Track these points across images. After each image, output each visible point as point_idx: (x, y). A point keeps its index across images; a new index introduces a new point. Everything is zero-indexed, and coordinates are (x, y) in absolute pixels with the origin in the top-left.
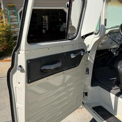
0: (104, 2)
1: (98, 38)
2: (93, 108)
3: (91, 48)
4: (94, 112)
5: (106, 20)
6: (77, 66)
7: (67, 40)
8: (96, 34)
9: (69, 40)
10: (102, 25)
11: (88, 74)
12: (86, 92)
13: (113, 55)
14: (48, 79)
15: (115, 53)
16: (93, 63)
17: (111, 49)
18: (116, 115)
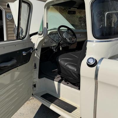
0: (45, 9)
1: (43, 38)
2: (41, 96)
3: (37, 46)
4: (43, 99)
5: (47, 24)
6: (28, 62)
7: (18, 40)
8: (40, 35)
9: (20, 39)
10: (44, 28)
11: (36, 68)
12: (34, 84)
13: (54, 51)
15: (54, 50)
16: (39, 58)
17: (51, 47)
18: (60, 97)
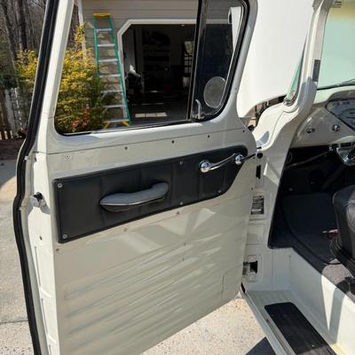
2: (268, 308)
3: (271, 144)
4: (267, 321)
6: (221, 194)
7: (190, 122)
8: (290, 103)
9: (197, 121)
11: (262, 212)
13: (342, 162)
14: (125, 230)
15: (346, 160)
17: (335, 146)
